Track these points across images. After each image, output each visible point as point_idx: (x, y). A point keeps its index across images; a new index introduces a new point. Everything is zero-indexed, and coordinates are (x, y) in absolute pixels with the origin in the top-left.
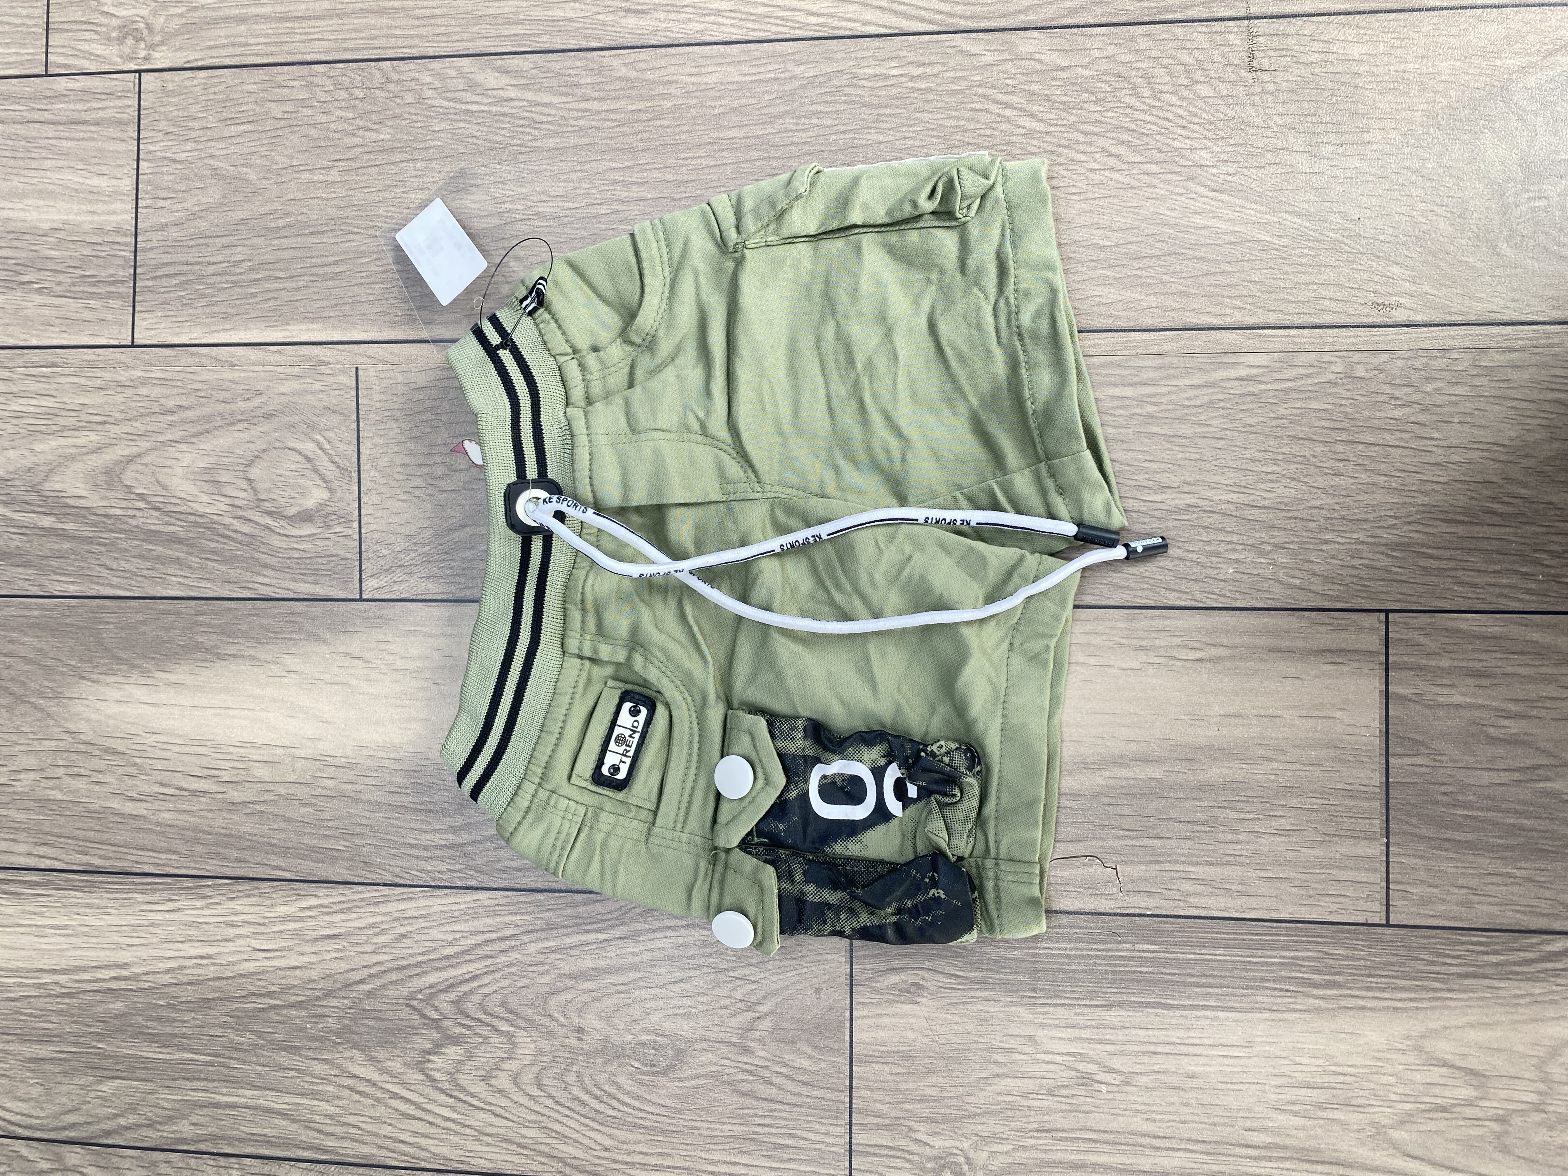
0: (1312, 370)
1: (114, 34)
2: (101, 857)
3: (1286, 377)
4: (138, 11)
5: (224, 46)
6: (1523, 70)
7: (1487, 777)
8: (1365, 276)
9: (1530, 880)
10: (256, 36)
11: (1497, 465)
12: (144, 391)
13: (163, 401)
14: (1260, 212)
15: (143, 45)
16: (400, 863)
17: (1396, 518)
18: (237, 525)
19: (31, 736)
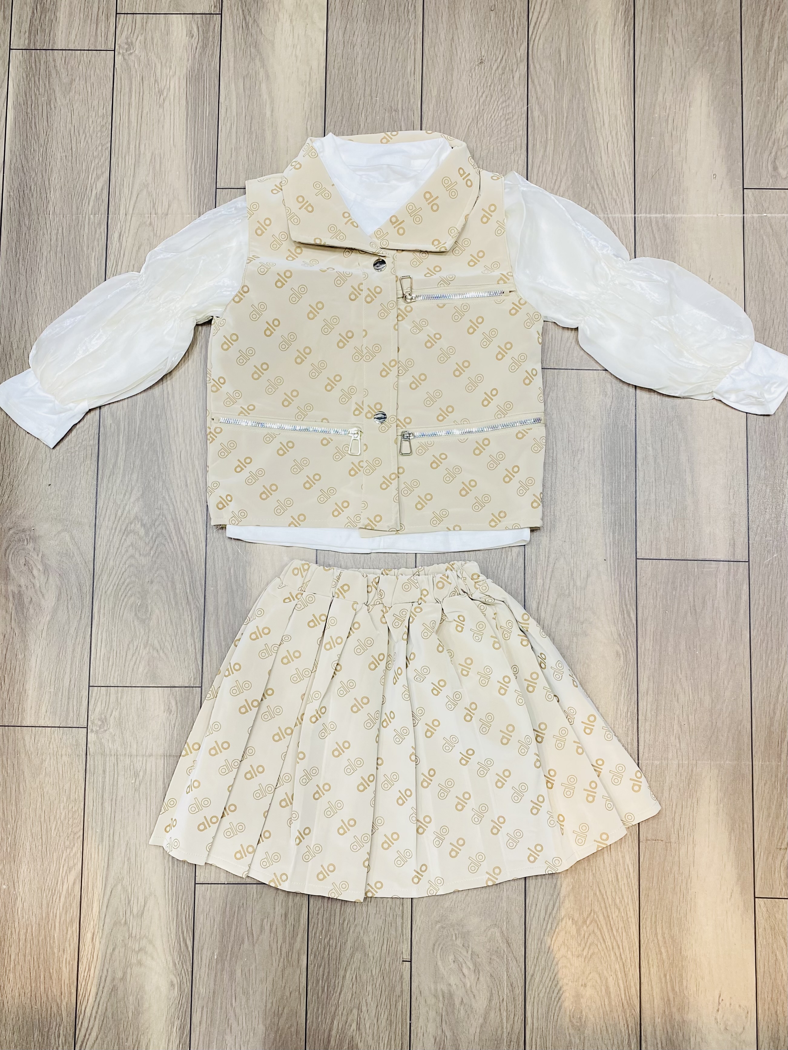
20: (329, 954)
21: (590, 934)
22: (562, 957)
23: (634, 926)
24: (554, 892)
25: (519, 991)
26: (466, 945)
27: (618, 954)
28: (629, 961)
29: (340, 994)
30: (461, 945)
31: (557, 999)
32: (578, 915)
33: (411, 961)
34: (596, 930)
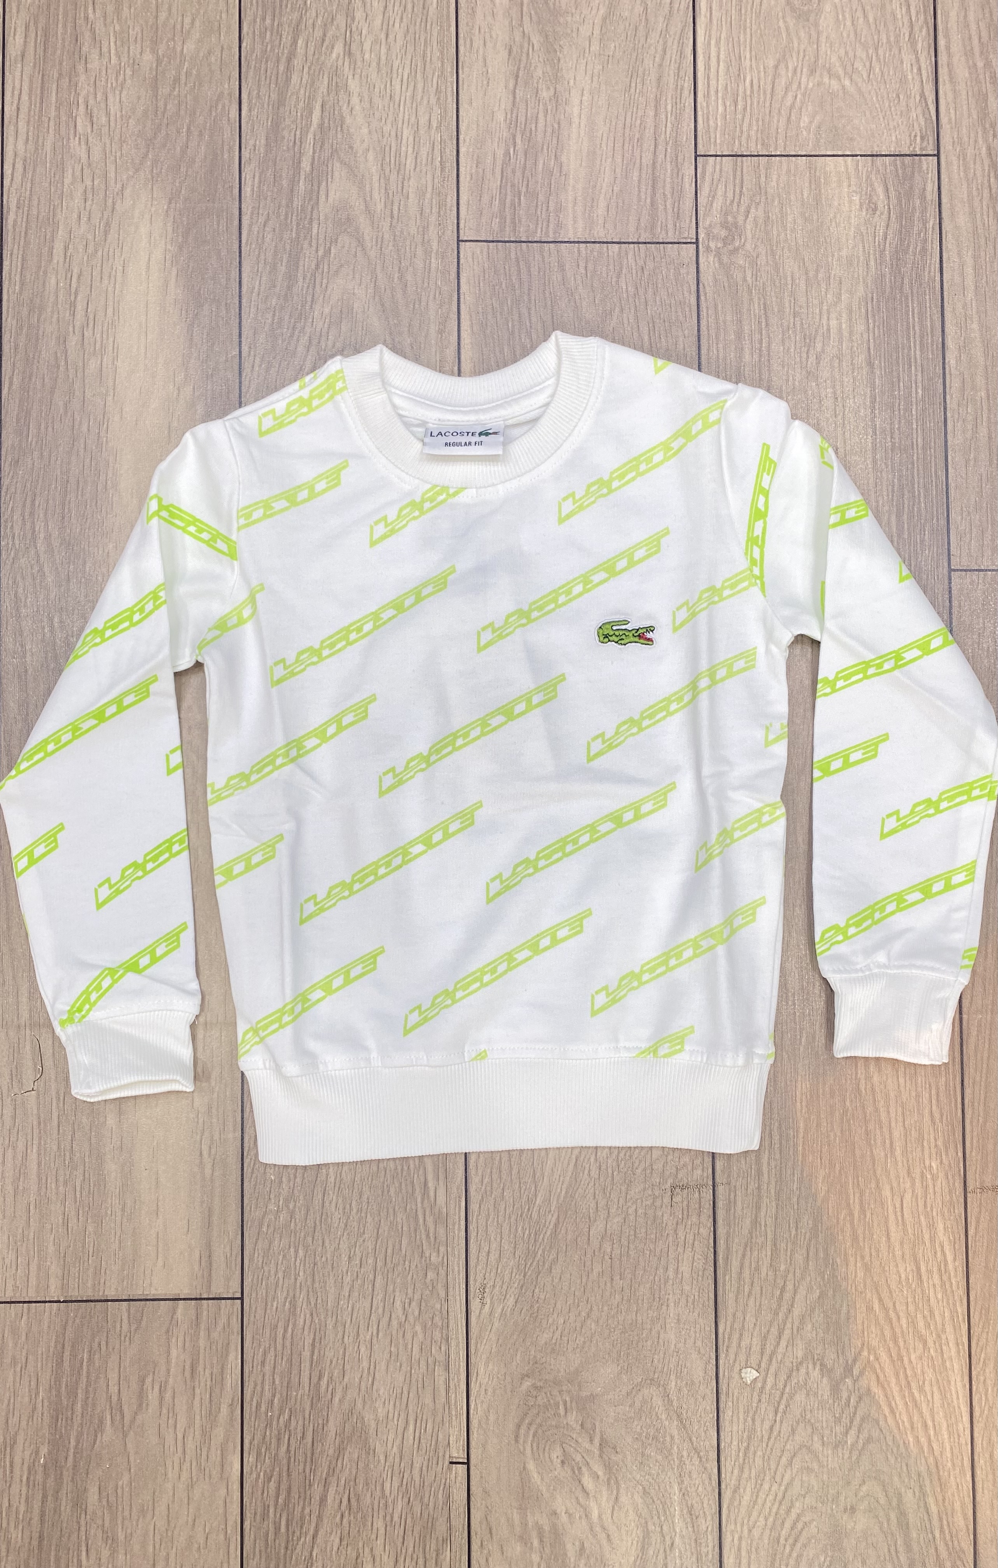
0: (432, 1239)
1: (730, 218)
2: (15, 221)
3: (427, 1218)
4: (749, 241)
5: (717, 319)
6: (666, 1396)
7: (113, 1376)
8: (507, 1279)
9: (34, 1409)
10: (724, 349)
11: (357, 1380)
12: (420, 252)
13: (411, 269)
14: (559, 1196)
15: (720, 245)
16: (18, 491)
17: (316, 1304)
18: (304, 340)
19: (118, 154)
20: (288, 1451)
21: (860, 1398)
22: (800, 1449)
23: (958, 1380)
24: (779, 1306)
25: (708, 1524)
26: (588, 1425)
27: (923, 1440)
28: (949, 1455)
29: (314, 1537)
30: (579, 1427)
31: (791, 1541)
32: (833, 1356)
33: (468, 1463)
34: (875, 1389)
